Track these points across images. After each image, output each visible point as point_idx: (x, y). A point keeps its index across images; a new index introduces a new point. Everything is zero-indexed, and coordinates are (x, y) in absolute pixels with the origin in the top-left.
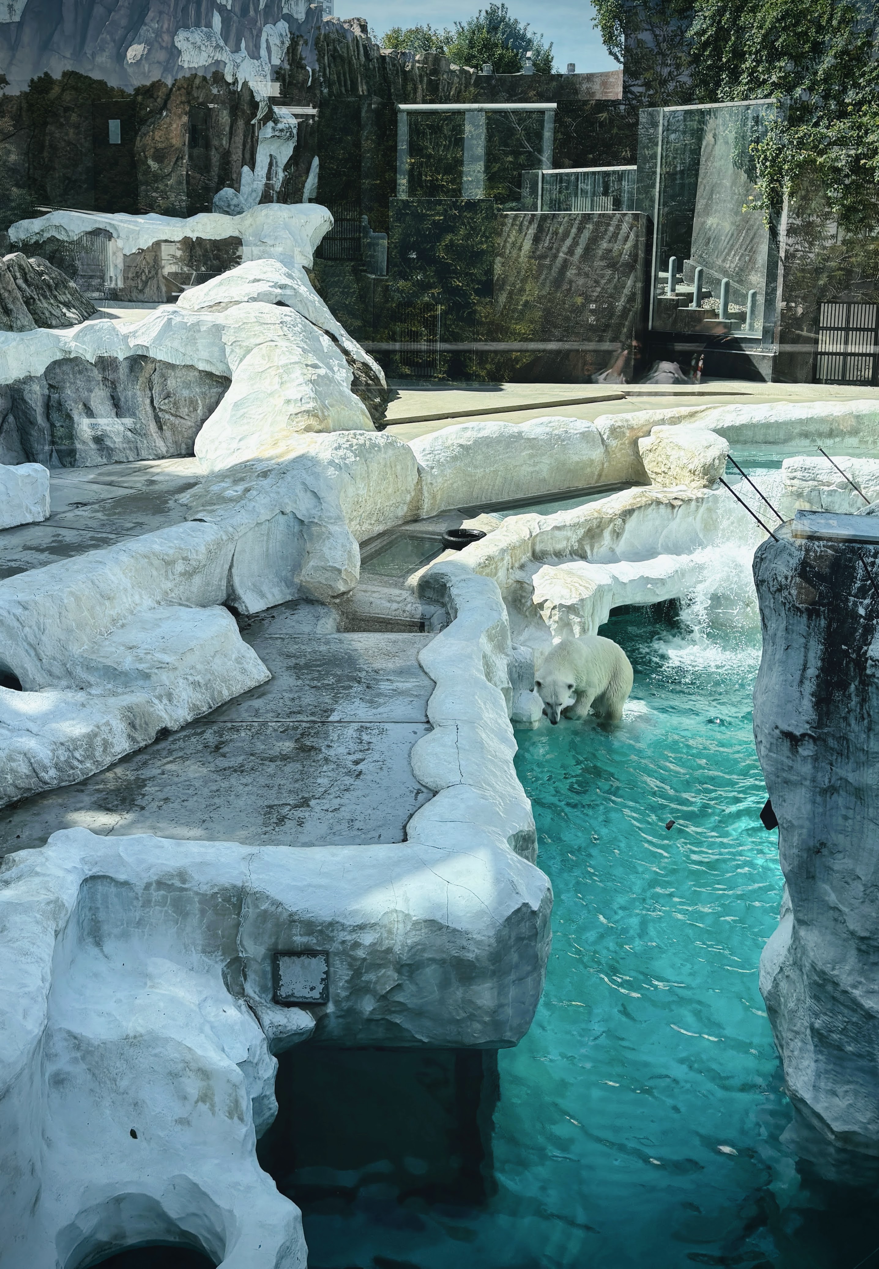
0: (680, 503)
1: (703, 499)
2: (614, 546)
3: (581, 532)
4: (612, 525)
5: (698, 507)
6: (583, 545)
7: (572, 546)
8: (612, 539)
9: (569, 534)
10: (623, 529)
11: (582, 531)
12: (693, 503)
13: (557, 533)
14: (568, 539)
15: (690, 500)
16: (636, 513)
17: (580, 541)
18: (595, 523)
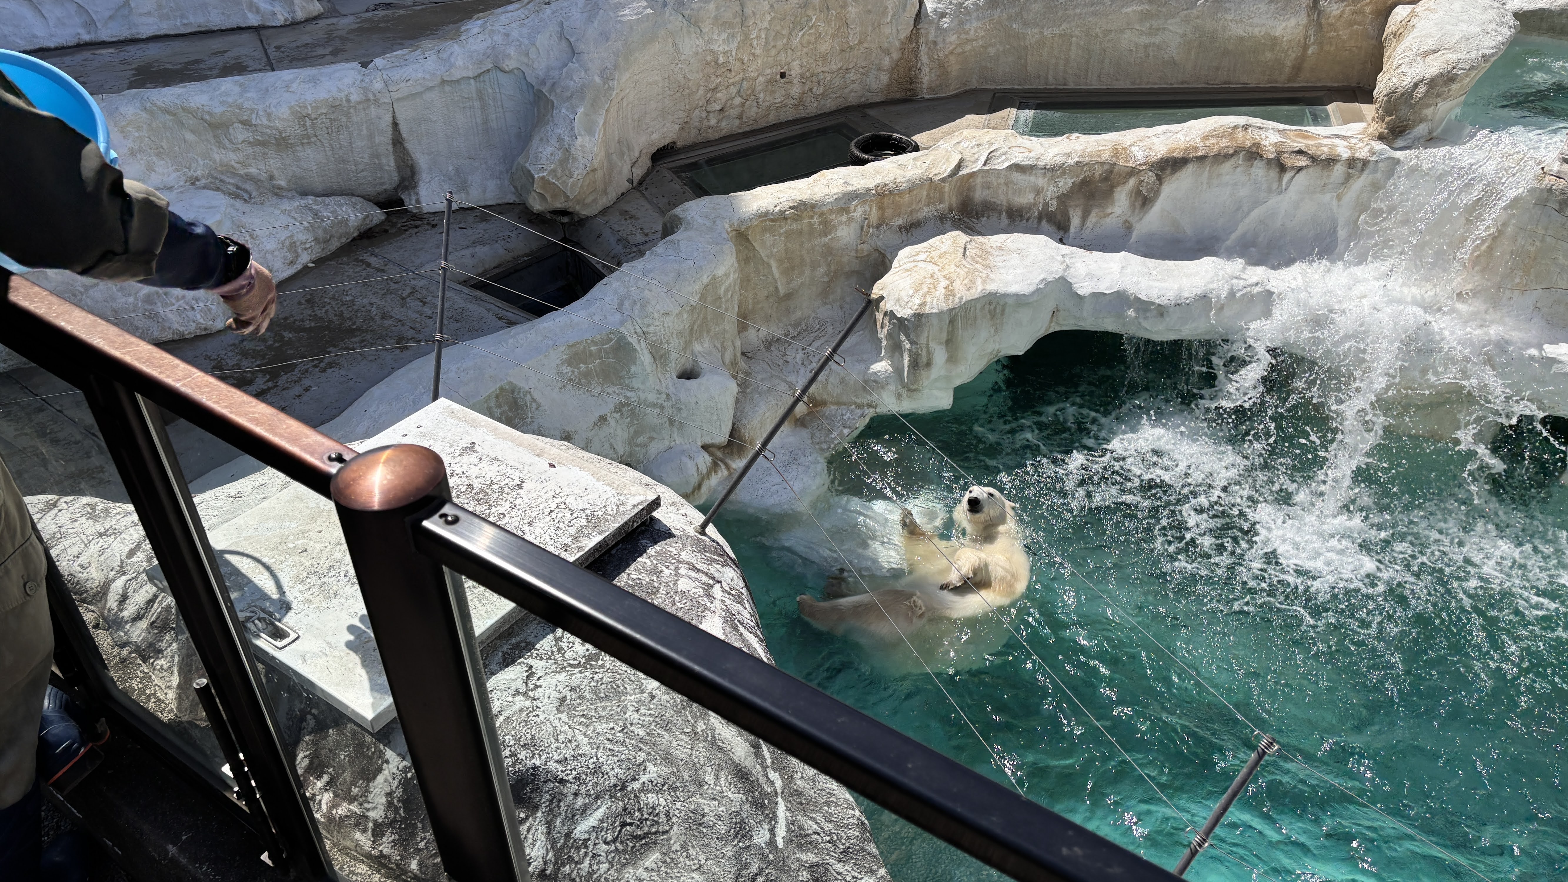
0: (1302, 162)
1: (1365, 163)
2: (1133, 220)
3: (1066, 183)
4: (1132, 182)
5: (1348, 178)
6: (1066, 208)
7: (1046, 204)
8: (1133, 206)
9: (1041, 182)
10: (1157, 193)
11: (1070, 182)
12: (1339, 170)
13: (1016, 176)
14: (1038, 192)
15: (1331, 161)
16: (1190, 168)
17: (1063, 199)
18: (1098, 171)
